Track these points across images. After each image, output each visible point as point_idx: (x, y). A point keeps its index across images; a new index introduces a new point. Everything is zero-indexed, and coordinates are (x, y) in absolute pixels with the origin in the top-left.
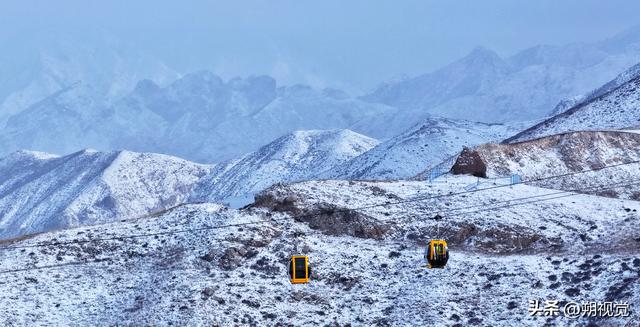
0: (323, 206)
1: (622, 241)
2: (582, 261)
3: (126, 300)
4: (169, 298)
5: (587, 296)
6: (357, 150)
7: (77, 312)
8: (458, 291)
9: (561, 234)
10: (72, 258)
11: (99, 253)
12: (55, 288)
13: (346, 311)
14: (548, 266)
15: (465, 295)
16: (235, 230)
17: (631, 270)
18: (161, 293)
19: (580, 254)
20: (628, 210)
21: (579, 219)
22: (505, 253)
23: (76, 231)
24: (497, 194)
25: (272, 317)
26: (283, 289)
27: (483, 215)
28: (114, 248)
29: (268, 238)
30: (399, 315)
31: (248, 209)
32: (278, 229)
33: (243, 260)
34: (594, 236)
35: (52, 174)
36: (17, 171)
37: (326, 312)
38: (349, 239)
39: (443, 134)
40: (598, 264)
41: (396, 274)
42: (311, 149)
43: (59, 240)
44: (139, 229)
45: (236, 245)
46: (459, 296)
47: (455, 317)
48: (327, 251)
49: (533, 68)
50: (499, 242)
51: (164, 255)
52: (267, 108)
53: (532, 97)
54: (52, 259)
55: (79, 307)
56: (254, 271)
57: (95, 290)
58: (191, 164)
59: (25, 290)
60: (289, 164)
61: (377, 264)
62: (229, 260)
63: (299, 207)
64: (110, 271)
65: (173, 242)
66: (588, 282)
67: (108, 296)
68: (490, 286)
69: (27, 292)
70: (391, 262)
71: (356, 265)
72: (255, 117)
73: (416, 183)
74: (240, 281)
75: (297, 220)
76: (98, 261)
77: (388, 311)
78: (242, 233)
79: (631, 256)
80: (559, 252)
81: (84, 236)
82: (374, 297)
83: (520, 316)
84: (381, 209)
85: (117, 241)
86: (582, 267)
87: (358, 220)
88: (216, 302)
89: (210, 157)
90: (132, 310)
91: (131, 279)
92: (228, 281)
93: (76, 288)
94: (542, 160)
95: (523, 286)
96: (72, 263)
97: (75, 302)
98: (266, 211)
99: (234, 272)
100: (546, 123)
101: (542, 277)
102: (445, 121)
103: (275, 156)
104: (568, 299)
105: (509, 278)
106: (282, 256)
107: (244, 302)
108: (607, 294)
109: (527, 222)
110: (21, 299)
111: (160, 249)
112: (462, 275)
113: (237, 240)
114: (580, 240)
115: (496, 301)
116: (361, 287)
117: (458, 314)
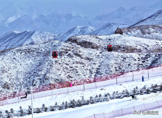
0: (84, 41)
1: (155, 50)
2: (146, 54)
3: (37, 63)
4: (47, 63)
5: (147, 63)
6: (92, 31)
7: (25, 66)
8: (116, 61)
9: (141, 48)
10: (24, 53)
11: (30, 52)
12: (20, 61)
13: (89, 66)
14: (138, 56)
15: (118, 62)
16: (63, 47)
17: (158, 57)
18: (45, 62)
19: (145, 53)
20: (157, 42)
21: (145, 44)
22: (128, 52)
23: (25, 47)
24: (125, 39)
25: (72, 67)
26: (74, 61)
27: (122, 43)
28: (34, 51)
29: (71, 49)
30: (102, 67)
31: (66, 42)
32: (73, 47)
33: (65, 54)
34: (148, 48)
35: (19, 36)
36: (11, 36)
37: (85, 66)
38: (90, 49)
39: (112, 27)
40: (150, 55)
41: (101, 57)
42: (81, 31)
43: (21, 49)
44: (40, 46)
45: (63, 50)
46: (117, 63)
47: (115, 68)
48: (85, 52)
49: (134, 12)
50: (126, 50)
51: (46, 53)
52: (70, 21)
53: (134, 19)
54: (19, 54)
55: (26, 65)
56: (67, 57)
57: (30, 61)
58: (52, 34)
59: (13, 61)
60: (76, 34)
61: (97, 55)
62: (61, 54)
63: (78, 41)
64: (33, 56)
65: (48, 50)
66: (147, 59)
67: (33, 62)
68: (124, 60)
69: (13, 62)
70: (100, 55)
71: (92, 55)
72: (68, 23)
73: (106, 36)
74: (64, 59)
75: (78, 44)
76: (30, 54)
77: (99, 66)
78: (65, 47)
79: (157, 53)
80: (140, 52)
81: (27, 48)
82: (96, 63)
83: (131, 67)
84: (98, 42)
85: (35, 49)
86: (146, 56)
87: (92, 45)
88: (58, 64)
89: (57, 33)
90: (38, 66)
91: (38, 59)
92: (61, 59)
93: (25, 60)
94: (136, 32)
95: (132, 60)
96: (24, 54)
97: (25, 64)
98: (70, 42)
99: (63, 57)
100: (137, 23)
101: (136, 58)
102: (113, 24)
103: (72, 32)
104: (143, 63)
105: (128, 58)
106: (74, 53)
107: (65, 64)
108: (152, 62)
109: (133, 45)
110: (12, 63)
111: (45, 51)
112: (117, 58)
113: (63, 49)
114: (145, 50)
115: (125, 64)
116: (93, 60)
117: (116, 67)
